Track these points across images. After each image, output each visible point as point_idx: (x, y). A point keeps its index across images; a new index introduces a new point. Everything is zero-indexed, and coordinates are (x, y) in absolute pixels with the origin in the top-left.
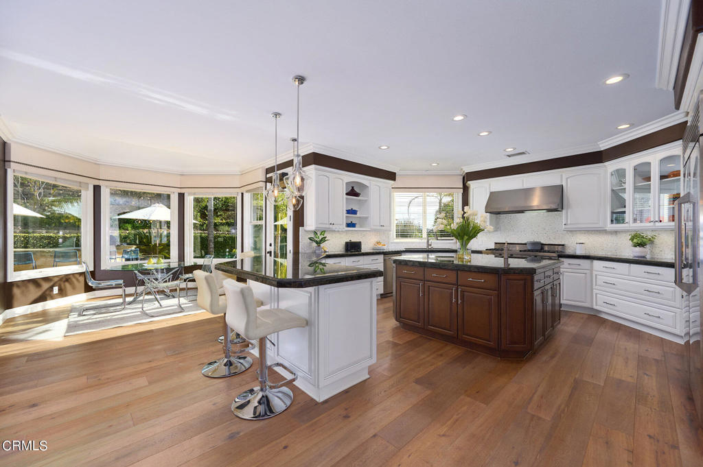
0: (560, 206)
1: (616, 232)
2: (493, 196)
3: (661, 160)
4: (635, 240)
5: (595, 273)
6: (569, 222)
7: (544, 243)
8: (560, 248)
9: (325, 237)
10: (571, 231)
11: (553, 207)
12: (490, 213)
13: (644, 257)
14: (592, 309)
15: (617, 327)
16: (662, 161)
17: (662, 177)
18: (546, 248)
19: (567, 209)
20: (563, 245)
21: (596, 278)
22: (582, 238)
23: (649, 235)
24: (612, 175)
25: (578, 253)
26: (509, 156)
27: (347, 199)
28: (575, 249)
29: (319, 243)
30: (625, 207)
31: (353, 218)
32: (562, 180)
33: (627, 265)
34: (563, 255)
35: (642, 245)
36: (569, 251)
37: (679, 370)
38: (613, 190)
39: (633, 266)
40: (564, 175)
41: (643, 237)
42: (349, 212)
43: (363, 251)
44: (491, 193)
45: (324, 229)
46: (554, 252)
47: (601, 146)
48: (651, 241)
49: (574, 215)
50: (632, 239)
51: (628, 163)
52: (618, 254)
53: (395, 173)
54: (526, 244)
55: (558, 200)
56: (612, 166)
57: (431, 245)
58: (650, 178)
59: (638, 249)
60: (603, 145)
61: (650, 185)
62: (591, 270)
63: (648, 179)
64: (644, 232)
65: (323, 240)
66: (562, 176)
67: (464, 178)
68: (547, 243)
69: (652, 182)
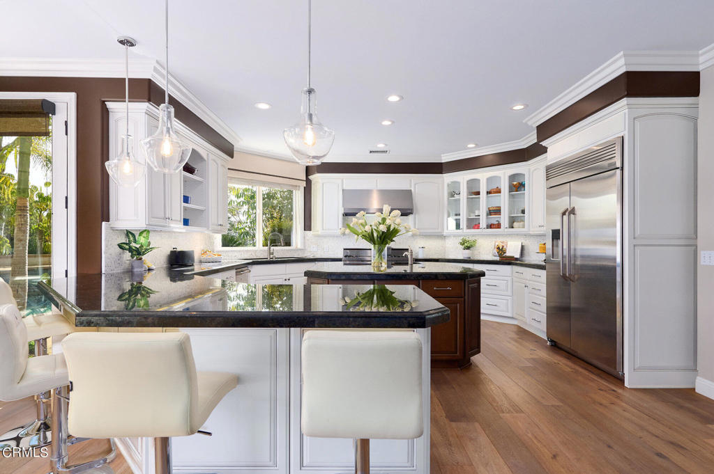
6: (416, 227)
16: (488, 179)
17: (488, 193)
23: (471, 239)
24: (448, 186)
28: (417, 254)
30: (459, 215)
32: (411, 186)
38: (449, 200)
47: (443, 158)
48: (474, 245)
49: (421, 220)
50: (462, 243)
51: (463, 177)
53: (234, 146)
56: (448, 178)
59: (467, 251)
60: (445, 158)
61: (479, 198)
63: (478, 193)
66: (411, 181)
69: (481, 196)
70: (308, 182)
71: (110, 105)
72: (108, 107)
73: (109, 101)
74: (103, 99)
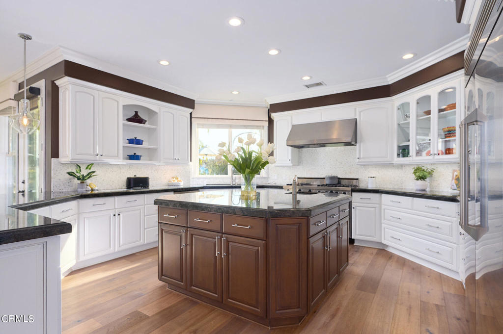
0: (354, 139)
1: (401, 166)
2: (296, 130)
3: (439, 93)
4: (417, 174)
5: (383, 207)
6: (361, 157)
7: (341, 177)
8: (354, 182)
9: (94, 172)
10: (364, 165)
11: (349, 140)
12: (293, 146)
13: (424, 190)
14: (381, 243)
15: (403, 263)
17: (440, 111)
18: (343, 182)
19: (360, 142)
20: (357, 179)
21: (384, 211)
22: (373, 172)
23: (429, 168)
24: (398, 109)
25: (370, 187)
26: (308, 86)
27: (124, 125)
28: (367, 183)
29: (82, 179)
30: (409, 141)
31: (135, 149)
32: (355, 116)
33: (410, 198)
34: (356, 190)
35: (422, 178)
36: (362, 186)
37: (459, 319)
38: (399, 124)
39: (415, 199)
40: (357, 109)
41: (424, 170)
42: (131, 141)
43: (151, 188)
44: (294, 126)
45: (92, 162)
46: (348, 187)
47: (389, 79)
48: (431, 173)
49: (367, 148)
50: (415, 173)
51: (411, 96)
52: (404, 187)
53: (194, 101)
54: (324, 178)
55: (351, 133)
56: (398, 99)
57: (235, 180)
58: (430, 111)
59: (420, 182)
61: (430, 119)
62: (380, 204)
64: (425, 166)
65: (90, 175)
66: (355, 109)
67: (269, 110)
68: (343, 177)
69: (431, 116)
70: (271, 121)
71: (57, 83)
72: (57, 84)
73: (56, 80)
74: (53, 80)
